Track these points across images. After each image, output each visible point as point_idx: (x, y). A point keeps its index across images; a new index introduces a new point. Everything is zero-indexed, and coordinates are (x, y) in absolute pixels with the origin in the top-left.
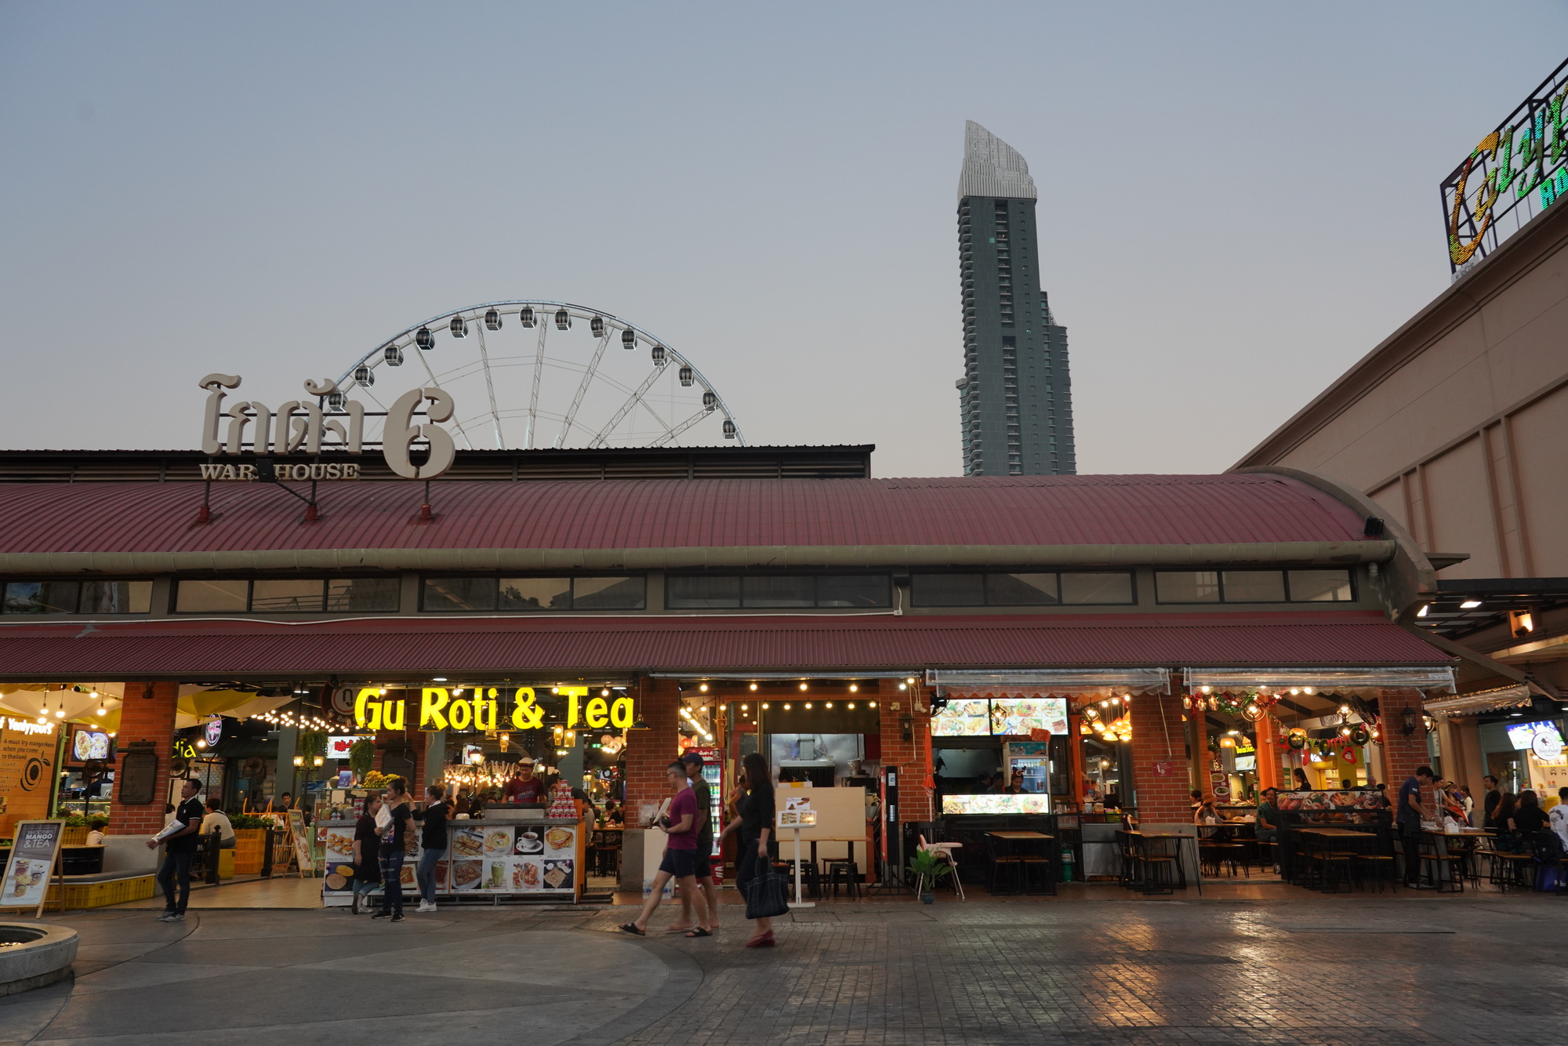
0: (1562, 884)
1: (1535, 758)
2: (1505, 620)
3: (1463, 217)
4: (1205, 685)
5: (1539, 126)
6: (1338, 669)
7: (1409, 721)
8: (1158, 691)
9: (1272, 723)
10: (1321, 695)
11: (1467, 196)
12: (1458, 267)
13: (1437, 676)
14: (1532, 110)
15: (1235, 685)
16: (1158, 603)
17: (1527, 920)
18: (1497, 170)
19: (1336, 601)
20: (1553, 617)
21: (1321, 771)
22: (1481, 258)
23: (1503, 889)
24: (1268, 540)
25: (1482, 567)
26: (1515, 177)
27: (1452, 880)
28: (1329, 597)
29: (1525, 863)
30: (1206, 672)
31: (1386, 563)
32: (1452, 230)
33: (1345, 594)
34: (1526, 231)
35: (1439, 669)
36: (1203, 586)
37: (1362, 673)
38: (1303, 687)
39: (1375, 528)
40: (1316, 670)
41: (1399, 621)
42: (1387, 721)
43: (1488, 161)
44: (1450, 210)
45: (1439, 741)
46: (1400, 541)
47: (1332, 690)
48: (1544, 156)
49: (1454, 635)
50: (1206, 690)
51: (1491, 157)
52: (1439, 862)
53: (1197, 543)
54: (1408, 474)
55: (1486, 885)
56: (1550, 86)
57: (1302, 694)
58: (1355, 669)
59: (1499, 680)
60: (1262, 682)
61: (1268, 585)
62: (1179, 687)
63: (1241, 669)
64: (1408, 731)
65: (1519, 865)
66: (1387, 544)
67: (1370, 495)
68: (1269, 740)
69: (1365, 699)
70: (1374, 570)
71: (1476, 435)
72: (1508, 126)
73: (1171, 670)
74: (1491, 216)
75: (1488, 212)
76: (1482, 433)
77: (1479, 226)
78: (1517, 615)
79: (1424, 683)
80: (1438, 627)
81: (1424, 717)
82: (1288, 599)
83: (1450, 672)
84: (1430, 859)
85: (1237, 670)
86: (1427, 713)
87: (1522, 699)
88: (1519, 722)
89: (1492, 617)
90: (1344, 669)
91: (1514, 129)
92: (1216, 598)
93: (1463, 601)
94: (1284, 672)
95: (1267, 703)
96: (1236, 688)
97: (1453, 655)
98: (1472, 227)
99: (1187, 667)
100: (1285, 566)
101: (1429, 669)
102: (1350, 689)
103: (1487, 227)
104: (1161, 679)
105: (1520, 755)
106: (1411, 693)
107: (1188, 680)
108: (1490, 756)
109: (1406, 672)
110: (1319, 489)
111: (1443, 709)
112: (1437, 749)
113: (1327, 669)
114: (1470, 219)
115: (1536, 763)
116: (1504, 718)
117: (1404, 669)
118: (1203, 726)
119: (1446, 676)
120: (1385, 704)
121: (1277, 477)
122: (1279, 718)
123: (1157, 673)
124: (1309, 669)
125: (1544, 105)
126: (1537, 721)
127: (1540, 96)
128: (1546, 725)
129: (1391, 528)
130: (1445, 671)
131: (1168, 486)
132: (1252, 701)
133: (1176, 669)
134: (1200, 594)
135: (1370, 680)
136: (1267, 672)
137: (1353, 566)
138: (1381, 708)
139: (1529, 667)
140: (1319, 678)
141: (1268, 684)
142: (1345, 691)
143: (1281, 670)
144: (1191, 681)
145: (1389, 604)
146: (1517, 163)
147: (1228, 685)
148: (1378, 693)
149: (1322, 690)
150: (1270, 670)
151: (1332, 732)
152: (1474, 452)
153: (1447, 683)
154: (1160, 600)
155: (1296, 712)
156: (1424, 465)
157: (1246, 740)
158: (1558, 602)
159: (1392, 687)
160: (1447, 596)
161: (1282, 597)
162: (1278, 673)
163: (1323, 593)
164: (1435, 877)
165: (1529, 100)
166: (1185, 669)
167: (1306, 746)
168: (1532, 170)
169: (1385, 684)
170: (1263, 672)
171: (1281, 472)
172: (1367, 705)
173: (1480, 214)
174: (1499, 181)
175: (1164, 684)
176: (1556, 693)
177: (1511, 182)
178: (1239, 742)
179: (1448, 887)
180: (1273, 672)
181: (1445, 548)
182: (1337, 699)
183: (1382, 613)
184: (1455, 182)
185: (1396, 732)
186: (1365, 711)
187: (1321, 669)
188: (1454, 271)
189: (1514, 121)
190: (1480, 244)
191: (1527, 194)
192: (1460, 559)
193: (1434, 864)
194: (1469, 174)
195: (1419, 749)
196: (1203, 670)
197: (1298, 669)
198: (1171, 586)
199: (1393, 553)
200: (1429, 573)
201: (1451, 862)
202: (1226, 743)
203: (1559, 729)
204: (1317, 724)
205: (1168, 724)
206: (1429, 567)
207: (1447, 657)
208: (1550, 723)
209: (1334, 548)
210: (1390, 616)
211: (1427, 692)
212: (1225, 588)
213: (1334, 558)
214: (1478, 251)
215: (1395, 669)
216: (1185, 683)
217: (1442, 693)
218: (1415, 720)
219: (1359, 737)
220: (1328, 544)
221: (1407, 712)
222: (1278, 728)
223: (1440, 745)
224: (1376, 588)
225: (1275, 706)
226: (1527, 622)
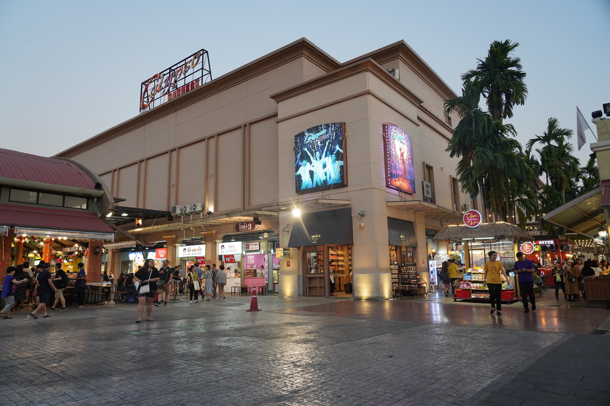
0: (134, 300)
1: (135, 263)
2: (134, 221)
3: (146, 95)
4: (25, 234)
5: (171, 77)
6: (76, 232)
7: (98, 250)
8: (3, 234)
9: (50, 249)
10: (69, 240)
11: (148, 89)
12: (142, 110)
13: (109, 236)
14: (170, 72)
15: (36, 234)
16: (9, 201)
17: (121, 312)
18: (158, 85)
19: (81, 209)
20: (148, 221)
21: (67, 266)
22: (149, 109)
23: (117, 303)
24: (60, 184)
25: (130, 203)
26: (162, 89)
27: (102, 301)
28: (79, 207)
29: (124, 294)
30: (25, 229)
31: (100, 198)
32: (142, 98)
33: (84, 207)
34: (162, 106)
35: (110, 234)
36: (32, 197)
37: (84, 233)
38: (63, 237)
39: (98, 186)
40: (68, 231)
41: (101, 218)
42: (90, 250)
43: (156, 81)
44: (143, 92)
45: (108, 257)
46: (106, 192)
47: (73, 238)
48: (171, 86)
49: (118, 224)
50: (24, 235)
51: (157, 80)
52: (98, 295)
53: (31, 181)
54: (114, 171)
55: (112, 302)
56: (175, 67)
57: (62, 239)
58: (82, 232)
59: (128, 239)
60: (48, 234)
61: (57, 200)
62: (12, 234)
63: (40, 229)
64: (97, 253)
65: (123, 295)
66: (102, 192)
67: (100, 176)
68: (47, 255)
69: (85, 242)
70: (95, 200)
71: (137, 163)
72: (163, 73)
73: (10, 227)
74: (153, 98)
75: (153, 96)
76: (138, 163)
77: (150, 100)
78: (138, 219)
79: (104, 238)
80: (114, 221)
81: (103, 249)
82: (63, 206)
83: (113, 235)
84: (96, 295)
85: (38, 229)
86: (104, 248)
87: (133, 245)
88: (133, 252)
89: (131, 219)
90: (79, 232)
91: (164, 75)
92: (35, 202)
93: (122, 213)
94: (56, 231)
95: (49, 242)
96: (36, 236)
97: (115, 230)
98: (148, 99)
99: (17, 226)
100: (64, 194)
101: (107, 234)
102: (79, 239)
103: (152, 101)
104: (5, 230)
105: (131, 262)
106: (100, 241)
107: (16, 231)
108: (122, 262)
109: (99, 234)
110: (82, 170)
111: (110, 247)
112: (107, 259)
113: (72, 231)
114: (148, 96)
115: (135, 264)
116: (128, 250)
117: (99, 233)
118: (22, 249)
119: (112, 237)
120: (91, 244)
121: (68, 163)
122: (53, 247)
123: (3, 228)
124: (66, 231)
125: (173, 71)
126: (138, 252)
127: (173, 68)
128: (140, 253)
129: (104, 187)
130: (112, 235)
131: (24, 158)
132: (43, 241)
133: (12, 227)
134: (30, 199)
135: (87, 236)
136: (50, 231)
137: (89, 198)
138: (89, 245)
139: (138, 236)
140: (69, 234)
141: (49, 235)
142: (77, 239)
143: (56, 230)
144: (18, 231)
145: (98, 212)
146: (163, 85)
147: (33, 234)
148: (89, 241)
149: (69, 238)
150: (51, 230)
151: (71, 253)
152: (135, 168)
153: (112, 239)
154: (11, 200)
155: (60, 245)
156: (120, 169)
157: (39, 255)
158: (150, 217)
159: (94, 239)
160: (118, 211)
161: (61, 205)
162: (54, 231)
163: (76, 205)
164: (96, 300)
165: (170, 68)
166: (16, 227)
167: (61, 257)
168: (167, 89)
169: (92, 238)
170: (48, 231)
171: (70, 161)
172: (84, 244)
173: (151, 96)
174: (158, 89)
175: (6, 232)
176: (144, 244)
177: (161, 90)
178: (36, 255)
179: (100, 303)
180: (52, 231)
181: (121, 197)
182: (75, 241)
183: (96, 214)
184: (146, 84)
185: (93, 254)
186: (84, 246)
187: (70, 231)
188: (140, 111)
189: (165, 73)
190: (149, 105)
191: (164, 95)
192: (123, 200)
193: (97, 296)
194: (150, 83)
195: (99, 259)
196: (24, 228)
197: (62, 231)
198: (16, 195)
199: (103, 195)
200: (113, 203)
201: (102, 295)
202: (31, 255)
203: (143, 254)
204: (68, 250)
205: (5, 247)
206: (113, 201)
207: (113, 230)
208: (141, 252)
209: (83, 191)
210: (98, 216)
211: (105, 241)
212: (39, 199)
213: (83, 194)
214: (148, 107)
215: (96, 233)
216: (15, 232)
217: (110, 242)
218: (99, 250)
219: (81, 255)
220: (81, 189)
221: (98, 247)
222: (52, 251)
223: (108, 258)
224: (95, 206)
225: (52, 243)
226: (140, 222)
